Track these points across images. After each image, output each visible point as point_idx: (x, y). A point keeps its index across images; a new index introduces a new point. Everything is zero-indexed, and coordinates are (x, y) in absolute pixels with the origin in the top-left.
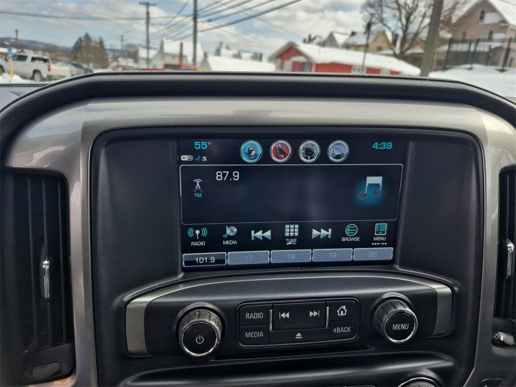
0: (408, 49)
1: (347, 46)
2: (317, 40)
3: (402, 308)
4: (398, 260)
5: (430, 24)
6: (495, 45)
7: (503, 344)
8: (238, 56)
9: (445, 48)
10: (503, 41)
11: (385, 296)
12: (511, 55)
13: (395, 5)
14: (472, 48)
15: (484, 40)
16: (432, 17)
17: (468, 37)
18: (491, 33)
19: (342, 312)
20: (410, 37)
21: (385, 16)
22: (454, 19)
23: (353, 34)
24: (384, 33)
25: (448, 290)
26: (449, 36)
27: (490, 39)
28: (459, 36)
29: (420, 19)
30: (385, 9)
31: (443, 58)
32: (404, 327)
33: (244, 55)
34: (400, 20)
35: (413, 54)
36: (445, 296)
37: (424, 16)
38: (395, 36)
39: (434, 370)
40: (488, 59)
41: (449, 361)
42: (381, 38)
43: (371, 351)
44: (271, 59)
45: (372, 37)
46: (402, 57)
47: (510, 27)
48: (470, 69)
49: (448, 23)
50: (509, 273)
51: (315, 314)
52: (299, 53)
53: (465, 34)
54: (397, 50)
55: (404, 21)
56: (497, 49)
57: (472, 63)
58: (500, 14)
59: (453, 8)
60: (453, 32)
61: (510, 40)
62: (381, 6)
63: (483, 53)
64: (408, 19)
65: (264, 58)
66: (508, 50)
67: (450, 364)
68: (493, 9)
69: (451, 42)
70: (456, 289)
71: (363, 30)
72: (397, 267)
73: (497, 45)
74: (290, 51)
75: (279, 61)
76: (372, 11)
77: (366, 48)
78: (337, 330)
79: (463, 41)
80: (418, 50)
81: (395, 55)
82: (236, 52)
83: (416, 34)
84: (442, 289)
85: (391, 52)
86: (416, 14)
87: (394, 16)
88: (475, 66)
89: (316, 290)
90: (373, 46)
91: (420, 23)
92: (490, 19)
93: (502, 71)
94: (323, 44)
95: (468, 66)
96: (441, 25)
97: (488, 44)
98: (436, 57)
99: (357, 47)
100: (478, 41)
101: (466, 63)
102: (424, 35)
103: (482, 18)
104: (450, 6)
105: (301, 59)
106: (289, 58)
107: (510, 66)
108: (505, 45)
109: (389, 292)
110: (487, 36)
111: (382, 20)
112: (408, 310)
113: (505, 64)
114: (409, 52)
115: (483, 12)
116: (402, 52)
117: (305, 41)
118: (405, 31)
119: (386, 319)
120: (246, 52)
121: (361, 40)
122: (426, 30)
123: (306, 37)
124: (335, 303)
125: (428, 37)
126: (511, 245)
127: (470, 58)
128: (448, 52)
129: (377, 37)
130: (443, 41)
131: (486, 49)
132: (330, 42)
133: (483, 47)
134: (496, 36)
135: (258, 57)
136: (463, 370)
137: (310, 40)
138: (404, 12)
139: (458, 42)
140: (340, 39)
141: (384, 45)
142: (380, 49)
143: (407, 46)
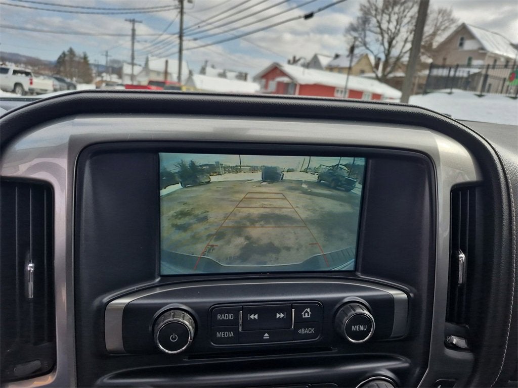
0: (390, 72)
1: (331, 68)
2: (302, 61)
3: (361, 311)
4: (360, 268)
5: (411, 49)
6: (474, 71)
7: (455, 347)
8: (223, 75)
9: (426, 72)
10: (481, 67)
11: (346, 300)
12: (489, 81)
13: (378, 30)
14: (452, 73)
15: (463, 66)
16: (413, 42)
17: (448, 62)
18: (470, 59)
19: (307, 314)
20: (392, 61)
21: (368, 39)
22: (435, 45)
23: (337, 56)
24: (367, 56)
25: (404, 296)
26: (430, 61)
27: (469, 65)
28: (440, 62)
29: (402, 44)
30: (368, 33)
31: (424, 82)
32: (362, 328)
33: (229, 74)
34: (383, 44)
35: (395, 77)
36: (401, 301)
37: (406, 41)
38: (378, 60)
39: (392, 370)
40: (467, 84)
41: (406, 362)
42: (364, 61)
43: (334, 352)
44: (255, 79)
45: (355, 60)
46: (384, 80)
47: (489, 54)
48: (450, 93)
49: (429, 48)
50: (461, 281)
51: (282, 315)
52: (284, 74)
53: (445, 59)
54: (380, 73)
55: (386, 45)
56: (475, 74)
57: (451, 88)
58: (478, 42)
59: (434, 34)
60: (433, 57)
61: (488, 67)
62: (364, 30)
63: (462, 78)
64: (390, 43)
65: (249, 77)
66: (486, 77)
67: (406, 365)
68: (472, 37)
69: (432, 66)
70: (411, 295)
71: (347, 53)
72: (359, 274)
73: (476, 71)
74: (274, 71)
75: (264, 81)
76: (356, 34)
77: (349, 70)
78: (302, 331)
79: (443, 67)
80: (400, 74)
81: (377, 78)
82: (221, 71)
83: (398, 58)
84: (398, 294)
85: (373, 75)
86: (398, 38)
87: (377, 40)
88: (454, 90)
89: (283, 294)
90: (356, 68)
91: (402, 47)
92: (469, 45)
93: (480, 96)
94: (307, 66)
95: (448, 90)
96: (422, 50)
97: (467, 69)
98: (417, 81)
99: (340, 70)
100: (457, 66)
101: (446, 87)
102: (406, 59)
103: (461, 44)
104: (431, 31)
105: (285, 80)
106: (273, 79)
107: (488, 91)
108: (484, 72)
109: (349, 296)
110: (466, 62)
111: (365, 44)
112: (366, 312)
113: (483, 90)
114: (391, 75)
115: (462, 39)
116: (384, 76)
117: (289, 62)
118: (388, 55)
119: (346, 321)
120: (231, 71)
121: (344, 62)
122: (408, 55)
123: (291, 58)
124: (300, 306)
125: (409, 61)
126: (462, 256)
127: (450, 83)
128: (429, 76)
129: (359, 61)
130: (424, 66)
131: (465, 75)
132: (314, 63)
133: (462, 73)
134: (475, 62)
135: (243, 77)
136: (418, 370)
137: (295, 61)
138: (386, 36)
139: (438, 67)
140: (324, 61)
141: (366, 68)
142: (363, 72)
143: (389, 69)
